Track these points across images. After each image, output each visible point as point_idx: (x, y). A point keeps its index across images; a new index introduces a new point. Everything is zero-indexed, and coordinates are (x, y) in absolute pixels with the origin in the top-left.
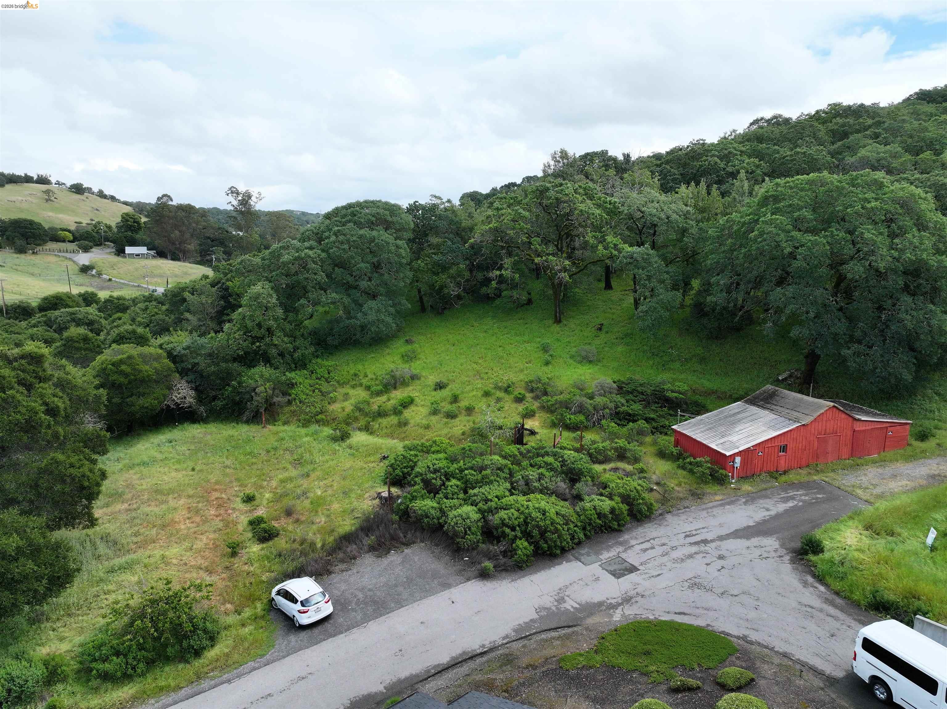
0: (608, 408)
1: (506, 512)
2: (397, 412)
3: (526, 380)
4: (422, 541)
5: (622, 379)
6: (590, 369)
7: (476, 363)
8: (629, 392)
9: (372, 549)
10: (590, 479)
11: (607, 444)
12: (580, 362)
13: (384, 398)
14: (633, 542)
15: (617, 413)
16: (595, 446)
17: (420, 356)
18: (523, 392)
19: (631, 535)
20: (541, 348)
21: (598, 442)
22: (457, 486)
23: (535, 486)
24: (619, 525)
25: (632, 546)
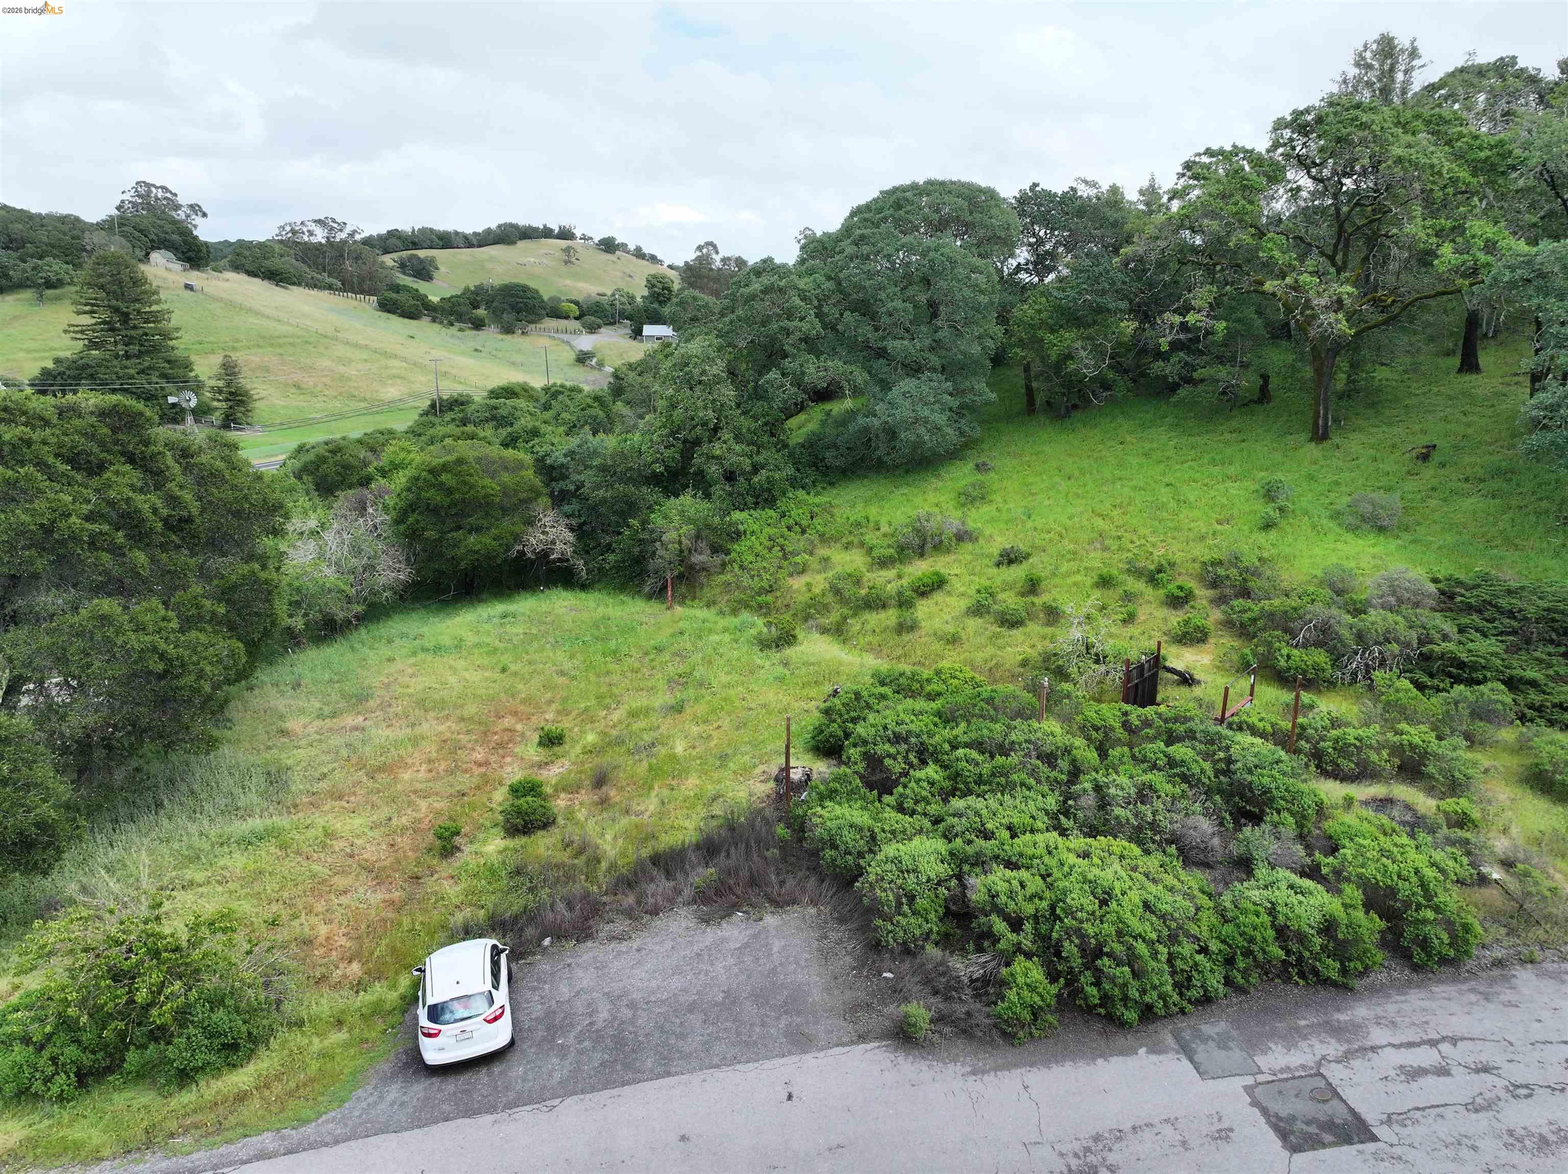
0: (1397, 641)
1: (1008, 873)
2: (904, 603)
3: (1206, 558)
4: (814, 902)
5: (1462, 576)
6: (1374, 545)
7: (1103, 517)
8: (1469, 608)
9: (702, 897)
10: (1291, 820)
11: (1372, 732)
12: (1352, 529)
13: (891, 573)
14: (1379, 1036)
15: (1426, 658)
16: (1334, 733)
17: (994, 497)
18: (1191, 584)
19: (1379, 1011)
20: (1262, 491)
21: (1348, 724)
22: (932, 784)
23: (1117, 817)
24: (1344, 971)
25: (1373, 1049)
